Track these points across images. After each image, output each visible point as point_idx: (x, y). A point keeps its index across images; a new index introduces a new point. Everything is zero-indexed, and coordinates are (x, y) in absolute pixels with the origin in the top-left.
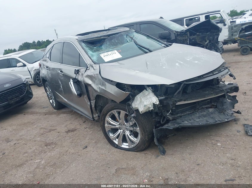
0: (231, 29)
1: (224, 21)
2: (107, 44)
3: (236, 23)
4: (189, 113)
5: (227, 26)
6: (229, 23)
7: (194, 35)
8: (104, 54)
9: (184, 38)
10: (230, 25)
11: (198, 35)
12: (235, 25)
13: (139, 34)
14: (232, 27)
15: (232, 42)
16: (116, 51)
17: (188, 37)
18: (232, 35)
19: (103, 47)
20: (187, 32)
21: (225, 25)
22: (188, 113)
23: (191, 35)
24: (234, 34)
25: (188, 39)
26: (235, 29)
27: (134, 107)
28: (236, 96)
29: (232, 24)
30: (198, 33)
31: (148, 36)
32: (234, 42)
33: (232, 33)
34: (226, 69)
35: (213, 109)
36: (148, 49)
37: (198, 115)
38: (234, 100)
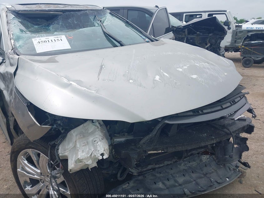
0: (235, 34)
1: (229, 24)
2: (58, 24)
3: (242, 28)
4: (169, 163)
5: (231, 31)
6: (235, 26)
7: (193, 34)
8: (40, 38)
9: (180, 36)
10: (235, 29)
11: (198, 35)
12: (241, 30)
13: (115, 18)
14: (237, 32)
15: (234, 49)
16: (63, 37)
17: (185, 35)
18: (235, 41)
19: (51, 27)
20: (186, 28)
21: (229, 29)
22: (166, 163)
23: (189, 34)
24: (238, 41)
25: (185, 37)
26: (239, 35)
27: (60, 155)
28: (246, 139)
29: (237, 29)
30: (198, 33)
31: (127, 23)
32: (236, 50)
33: (236, 40)
34: (243, 98)
35: (208, 156)
36: (119, 42)
37: (182, 167)
38: (243, 145)
